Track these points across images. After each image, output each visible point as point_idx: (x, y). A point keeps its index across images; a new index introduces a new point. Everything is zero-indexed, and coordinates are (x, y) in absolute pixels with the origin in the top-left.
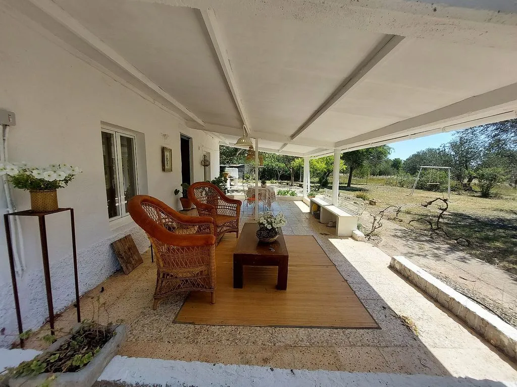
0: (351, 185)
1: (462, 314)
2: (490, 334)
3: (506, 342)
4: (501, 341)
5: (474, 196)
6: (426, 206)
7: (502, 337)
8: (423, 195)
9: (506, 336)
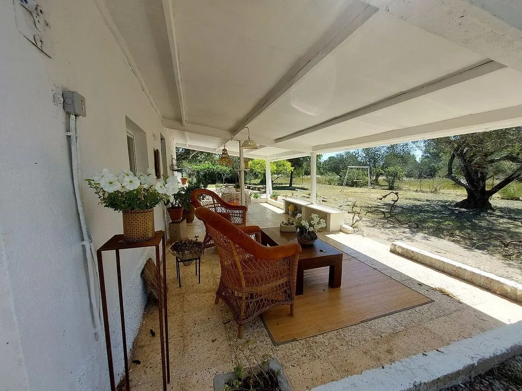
0: (293, 185)
1: (469, 278)
2: (496, 287)
3: (509, 290)
4: (505, 290)
5: (384, 189)
6: (381, 199)
7: (505, 287)
8: (351, 191)
9: (508, 286)
